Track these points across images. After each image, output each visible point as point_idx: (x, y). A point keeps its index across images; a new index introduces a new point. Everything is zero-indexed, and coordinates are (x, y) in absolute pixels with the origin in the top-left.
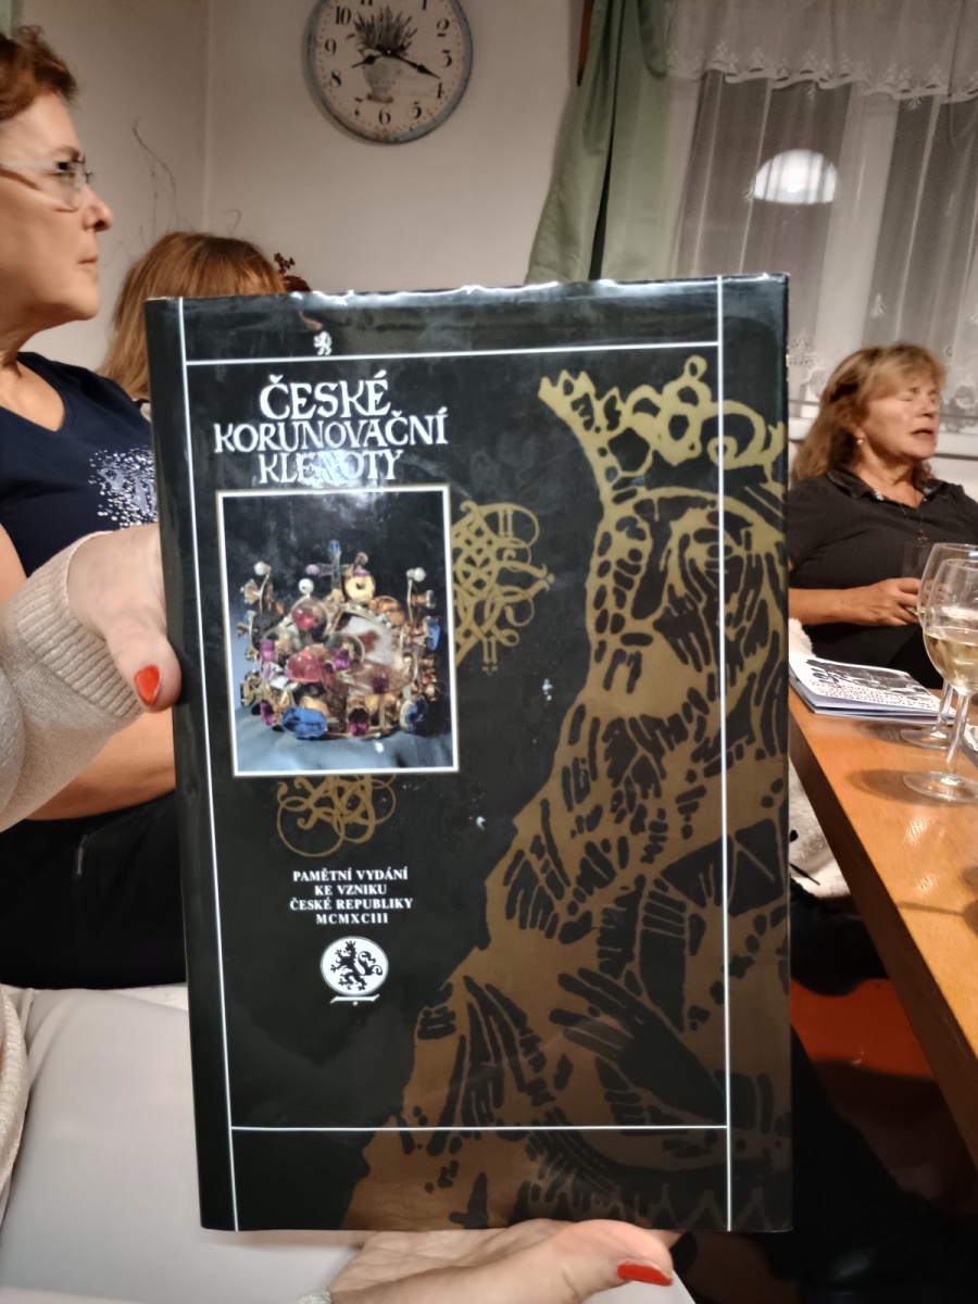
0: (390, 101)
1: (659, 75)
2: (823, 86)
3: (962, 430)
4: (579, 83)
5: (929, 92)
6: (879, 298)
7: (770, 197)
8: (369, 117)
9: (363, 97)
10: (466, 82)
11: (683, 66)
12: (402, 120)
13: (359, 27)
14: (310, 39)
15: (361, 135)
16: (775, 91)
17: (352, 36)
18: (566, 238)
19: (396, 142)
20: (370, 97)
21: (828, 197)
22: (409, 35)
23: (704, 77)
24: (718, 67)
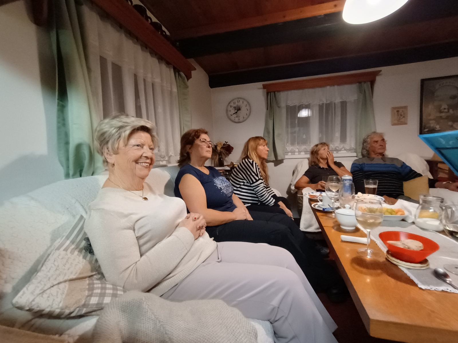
0: (239, 117)
1: (279, 107)
2: (305, 104)
3: (339, 152)
4: (267, 110)
5: (323, 102)
6: (320, 134)
7: (300, 116)
8: (237, 120)
9: (235, 117)
10: (250, 112)
11: (283, 105)
12: (241, 119)
13: (234, 108)
14: (227, 110)
15: (236, 122)
16: (298, 106)
17: (233, 109)
18: (268, 132)
19: (241, 122)
20: (236, 117)
21: (310, 116)
22: (241, 107)
23: (286, 106)
24: (289, 104)
